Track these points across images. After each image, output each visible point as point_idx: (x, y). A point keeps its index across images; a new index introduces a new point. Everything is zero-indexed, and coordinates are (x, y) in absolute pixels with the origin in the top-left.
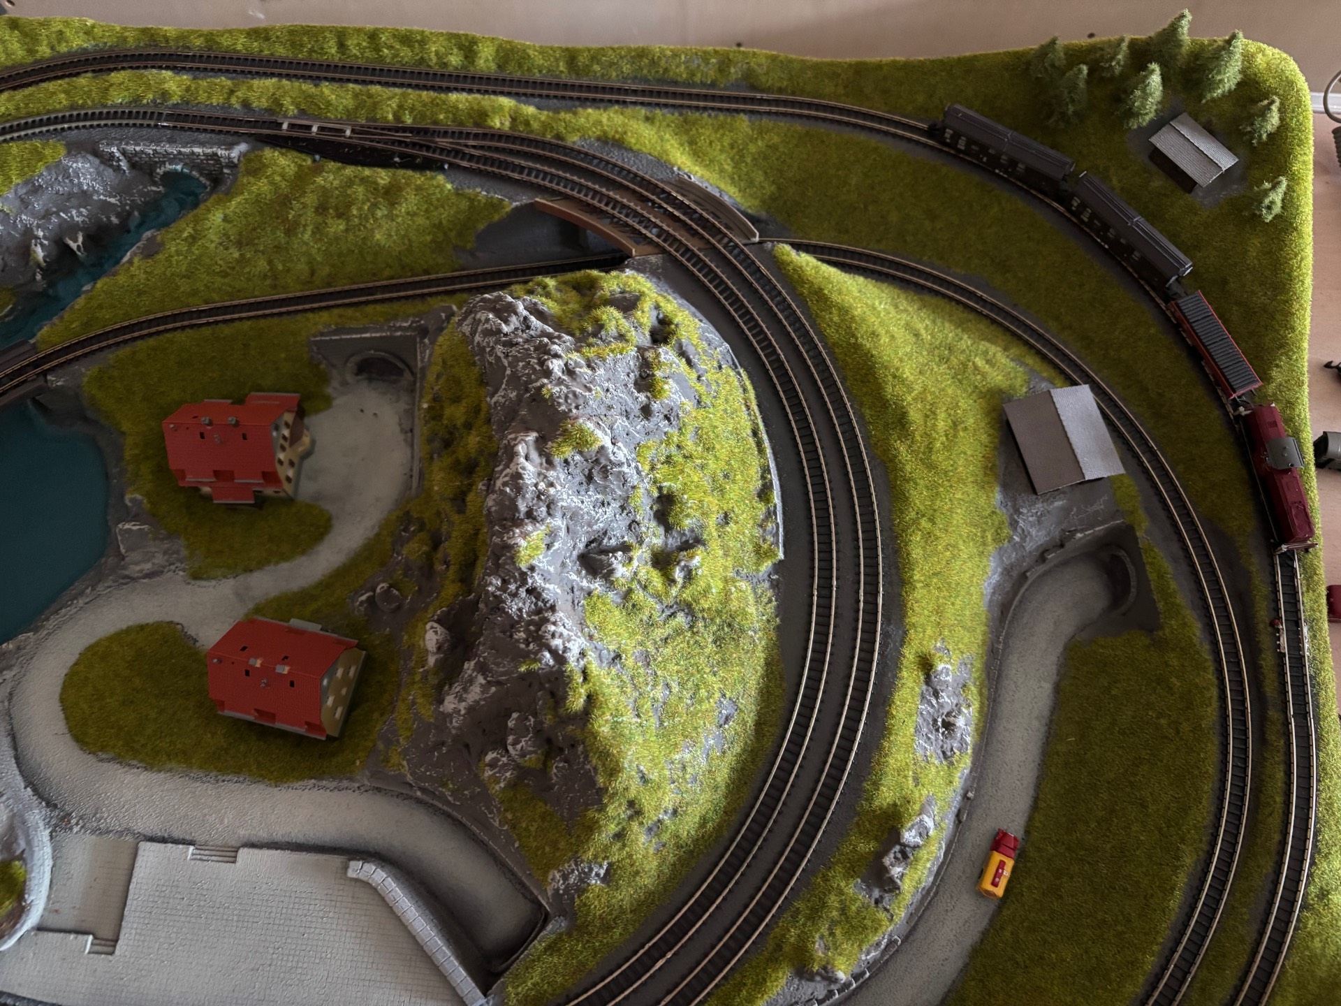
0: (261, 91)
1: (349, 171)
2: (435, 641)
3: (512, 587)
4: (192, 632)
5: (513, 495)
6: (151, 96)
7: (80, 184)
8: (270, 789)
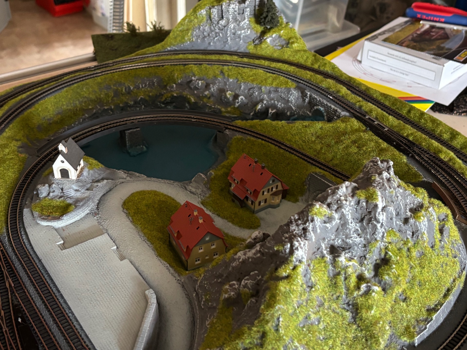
1: (375, 138)
2: (256, 235)
3: (300, 222)
5: (330, 194)
6: (334, 90)
8: (154, 255)
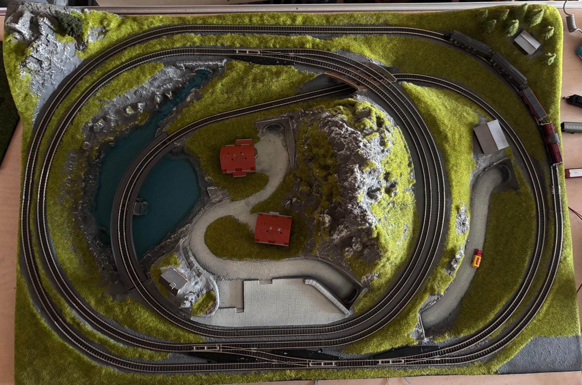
0: (227, 39)
1: (262, 67)
2: (328, 220)
3: (355, 207)
4: (237, 218)
5: (354, 183)
6: (189, 44)
7: (170, 75)
8: (276, 262)
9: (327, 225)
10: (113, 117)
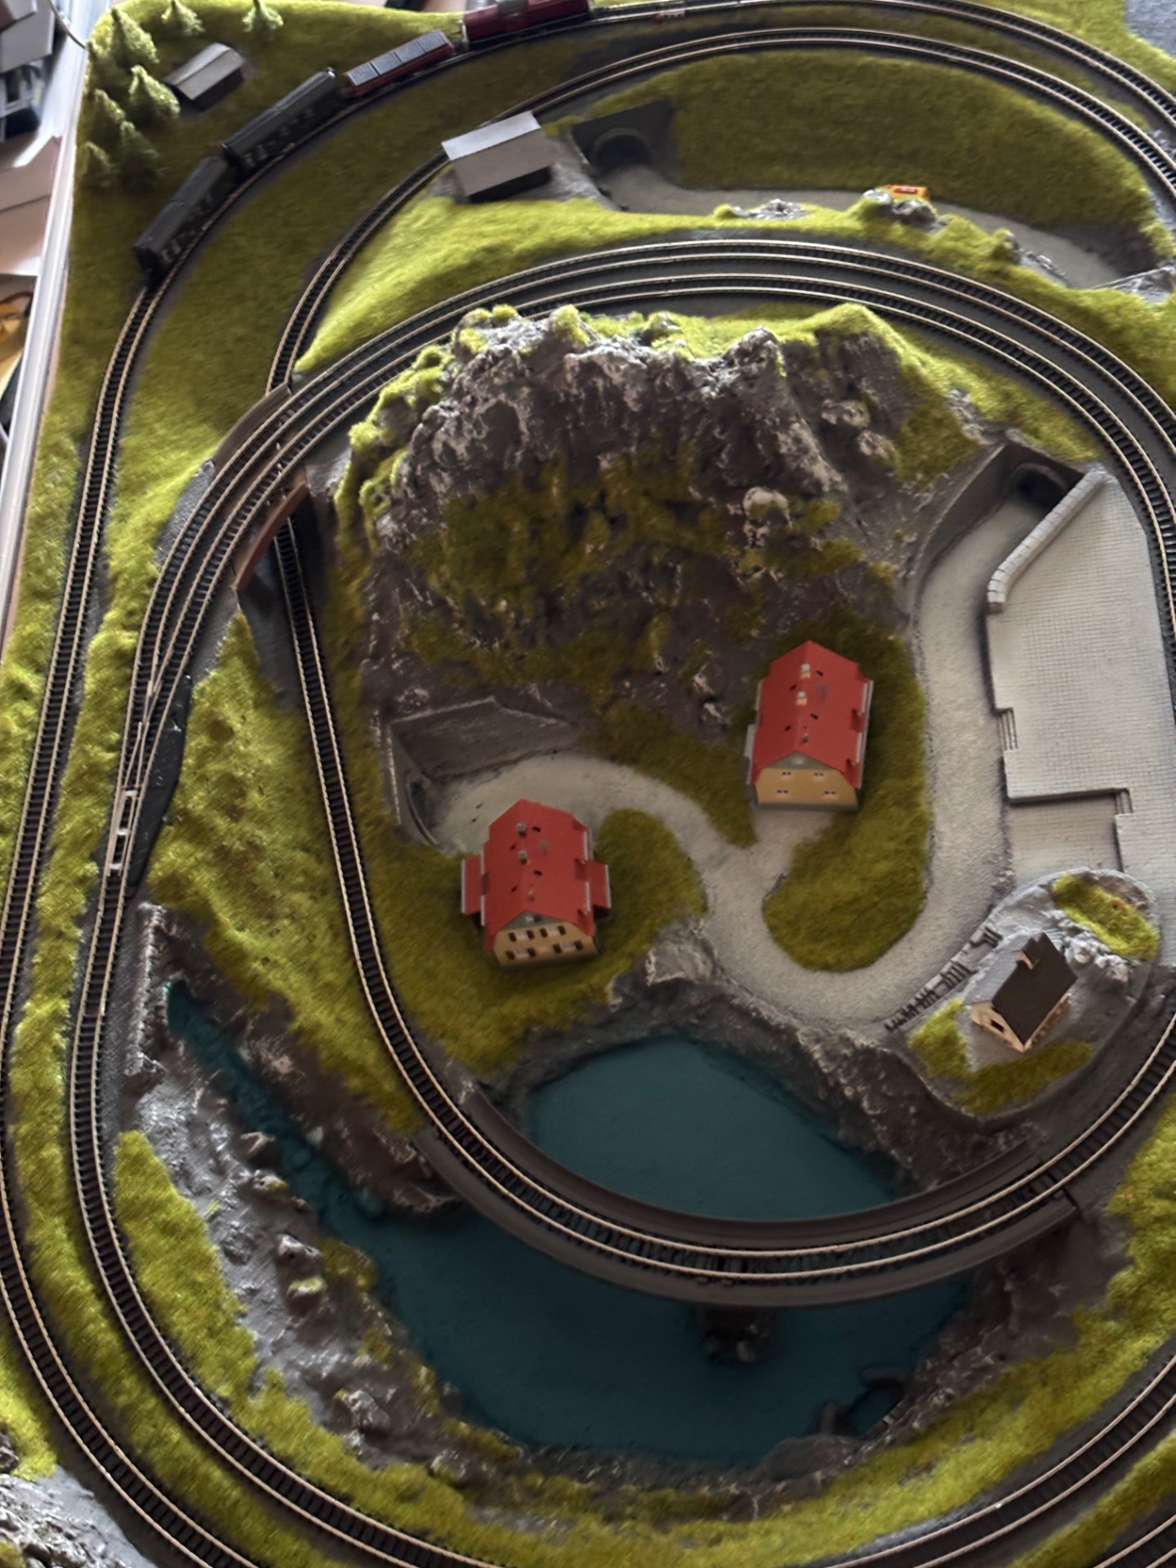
1: (186, 780)
4: (771, 884)
9: (781, 499)
10: (331, 1354)
